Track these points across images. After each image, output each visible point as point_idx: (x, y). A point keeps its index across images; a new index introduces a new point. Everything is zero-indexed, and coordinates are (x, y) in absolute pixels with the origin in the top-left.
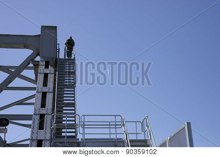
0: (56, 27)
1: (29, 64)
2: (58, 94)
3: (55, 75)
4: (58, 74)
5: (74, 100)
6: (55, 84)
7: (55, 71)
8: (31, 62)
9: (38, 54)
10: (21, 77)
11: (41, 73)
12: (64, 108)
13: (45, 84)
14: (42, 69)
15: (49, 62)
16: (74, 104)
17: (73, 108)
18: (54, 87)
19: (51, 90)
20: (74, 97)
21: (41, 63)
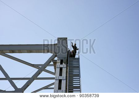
0: (67, 38)
1: (50, 62)
2: (69, 81)
3: (67, 68)
4: (69, 68)
5: (80, 84)
6: (67, 74)
7: (67, 66)
8: (52, 61)
9: (56, 56)
10: (46, 70)
11: (58, 68)
12: (74, 90)
13: (61, 75)
14: (58, 65)
15: (63, 60)
16: (79, 87)
17: (79, 90)
18: (67, 76)
19: (65, 78)
20: (79, 82)
21: (58, 61)
